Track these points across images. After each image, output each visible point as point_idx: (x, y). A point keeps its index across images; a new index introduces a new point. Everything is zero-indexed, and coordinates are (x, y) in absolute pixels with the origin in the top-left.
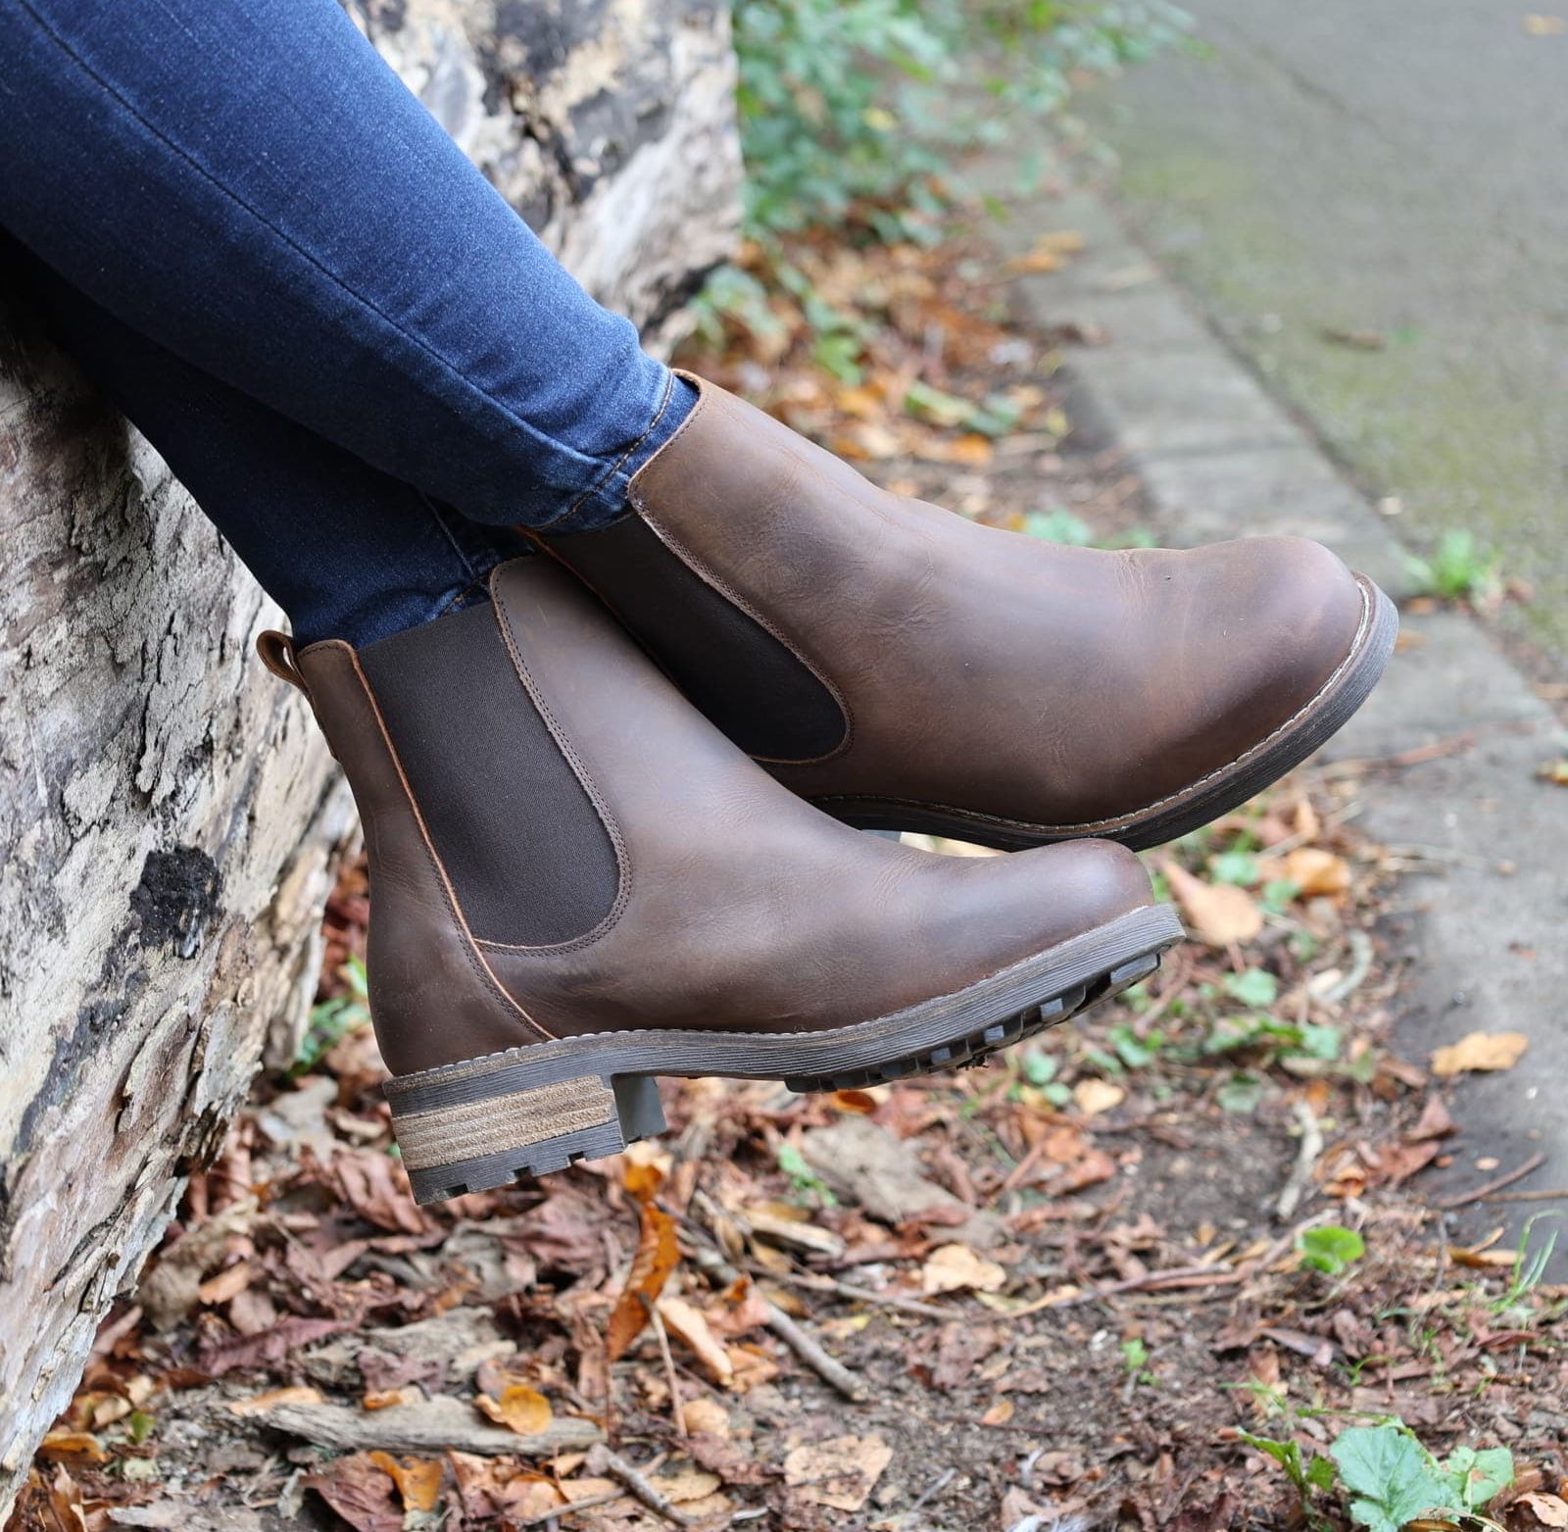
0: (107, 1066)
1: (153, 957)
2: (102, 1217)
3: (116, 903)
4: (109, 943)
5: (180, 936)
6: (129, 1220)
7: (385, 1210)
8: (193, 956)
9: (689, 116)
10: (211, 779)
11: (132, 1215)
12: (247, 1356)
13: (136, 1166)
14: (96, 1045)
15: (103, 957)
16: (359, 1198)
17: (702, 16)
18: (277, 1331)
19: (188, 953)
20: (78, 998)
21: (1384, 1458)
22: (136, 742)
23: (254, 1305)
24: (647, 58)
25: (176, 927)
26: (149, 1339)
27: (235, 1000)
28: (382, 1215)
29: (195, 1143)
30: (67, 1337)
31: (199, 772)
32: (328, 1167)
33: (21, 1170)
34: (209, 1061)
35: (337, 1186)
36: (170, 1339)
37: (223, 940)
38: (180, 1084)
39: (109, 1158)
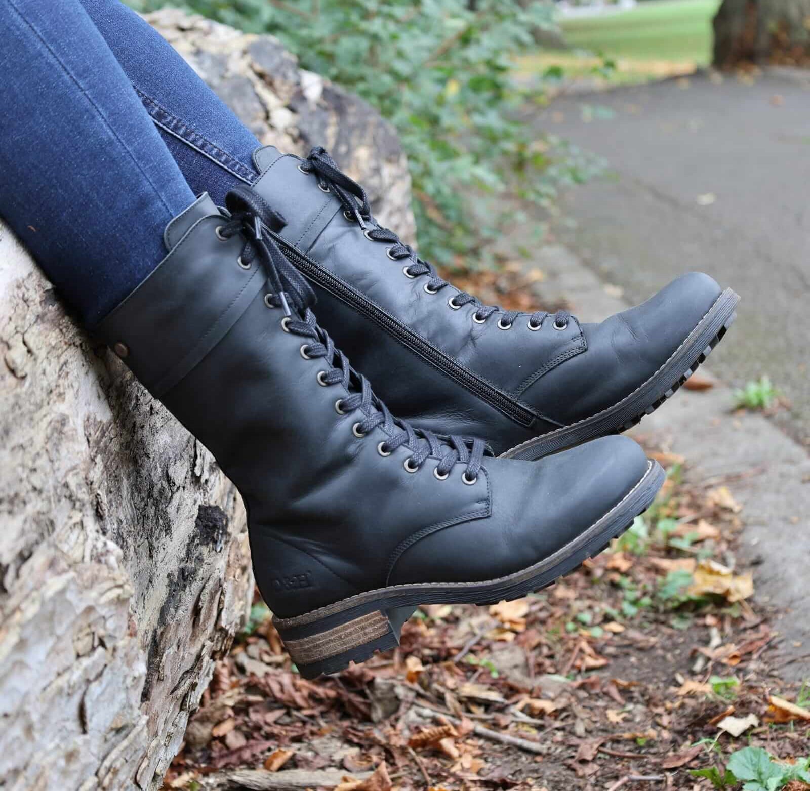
0: (190, 596)
1: (204, 550)
2: (188, 667)
3: (189, 524)
4: (187, 541)
5: (215, 542)
6: (200, 669)
7: (291, 700)
8: (220, 551)
9: (391, 202)
10: (219, 478)
11: (202, 666)
12: (234, 759)
13: (200, 647)
14: (185, 586)
15: (186, 547)
16: (278, 694)
17: (394, 157)
18: (246, 747)
19: (218, 549)
20: (177, 564)
21: (752, 761)
22: (193, 453)
23: (236, 737)
24: (371, 176)
25: (213, 538)
26: (189, 755)
27: (234, 577)
28: (289, 702)
29: (219, 644)
30: (177, 720)
31: (215, 474)
32: (263, 681)
33: (162, 633)
34: (226, 604)
35: (267, 689)
36: (199, 754)
37: (231, 547)
38: (215, 613)
39: (191, 640)
